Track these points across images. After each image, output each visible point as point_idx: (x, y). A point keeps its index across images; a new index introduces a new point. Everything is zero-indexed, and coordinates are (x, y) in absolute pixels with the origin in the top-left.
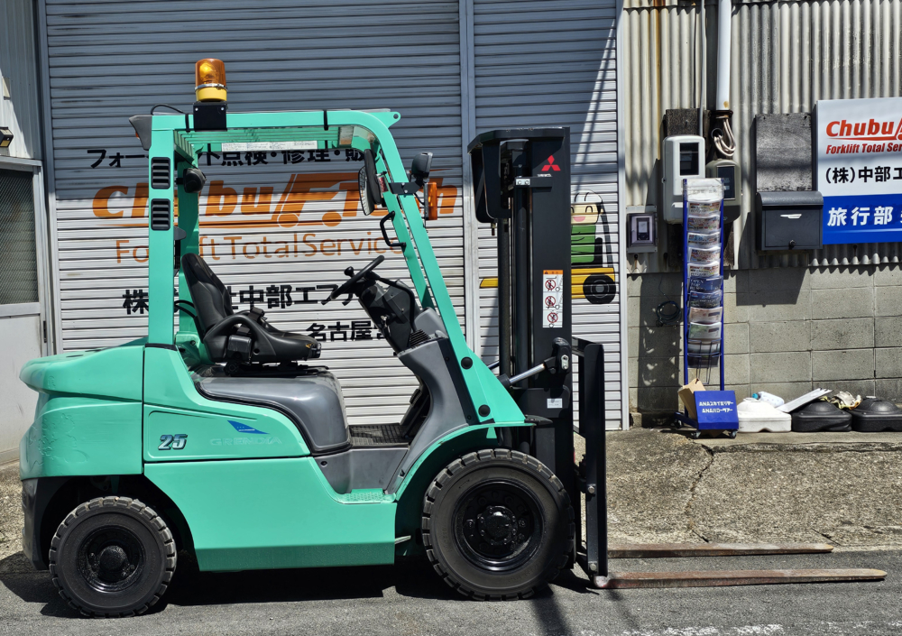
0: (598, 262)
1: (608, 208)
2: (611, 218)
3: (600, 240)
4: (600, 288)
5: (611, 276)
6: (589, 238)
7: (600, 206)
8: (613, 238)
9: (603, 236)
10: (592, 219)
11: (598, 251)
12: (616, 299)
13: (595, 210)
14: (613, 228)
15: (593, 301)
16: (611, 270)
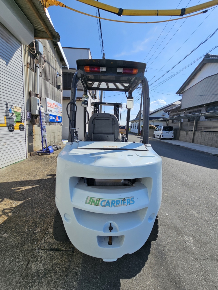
0: (21, 121)
1: (23, 109)
2: (23, 111)
3: (21, 116)
4: (22, 127)
5: (23, 125)
6: (19, 116)
7: (21, 108)
8: (24, 116)
9: (22, 115)
10: (20, 111)
11: (21, 119)
12: (24, 130)
13: (20, 109)
14: (24, 114)
15: (21, 130)
16: (23, 123)
